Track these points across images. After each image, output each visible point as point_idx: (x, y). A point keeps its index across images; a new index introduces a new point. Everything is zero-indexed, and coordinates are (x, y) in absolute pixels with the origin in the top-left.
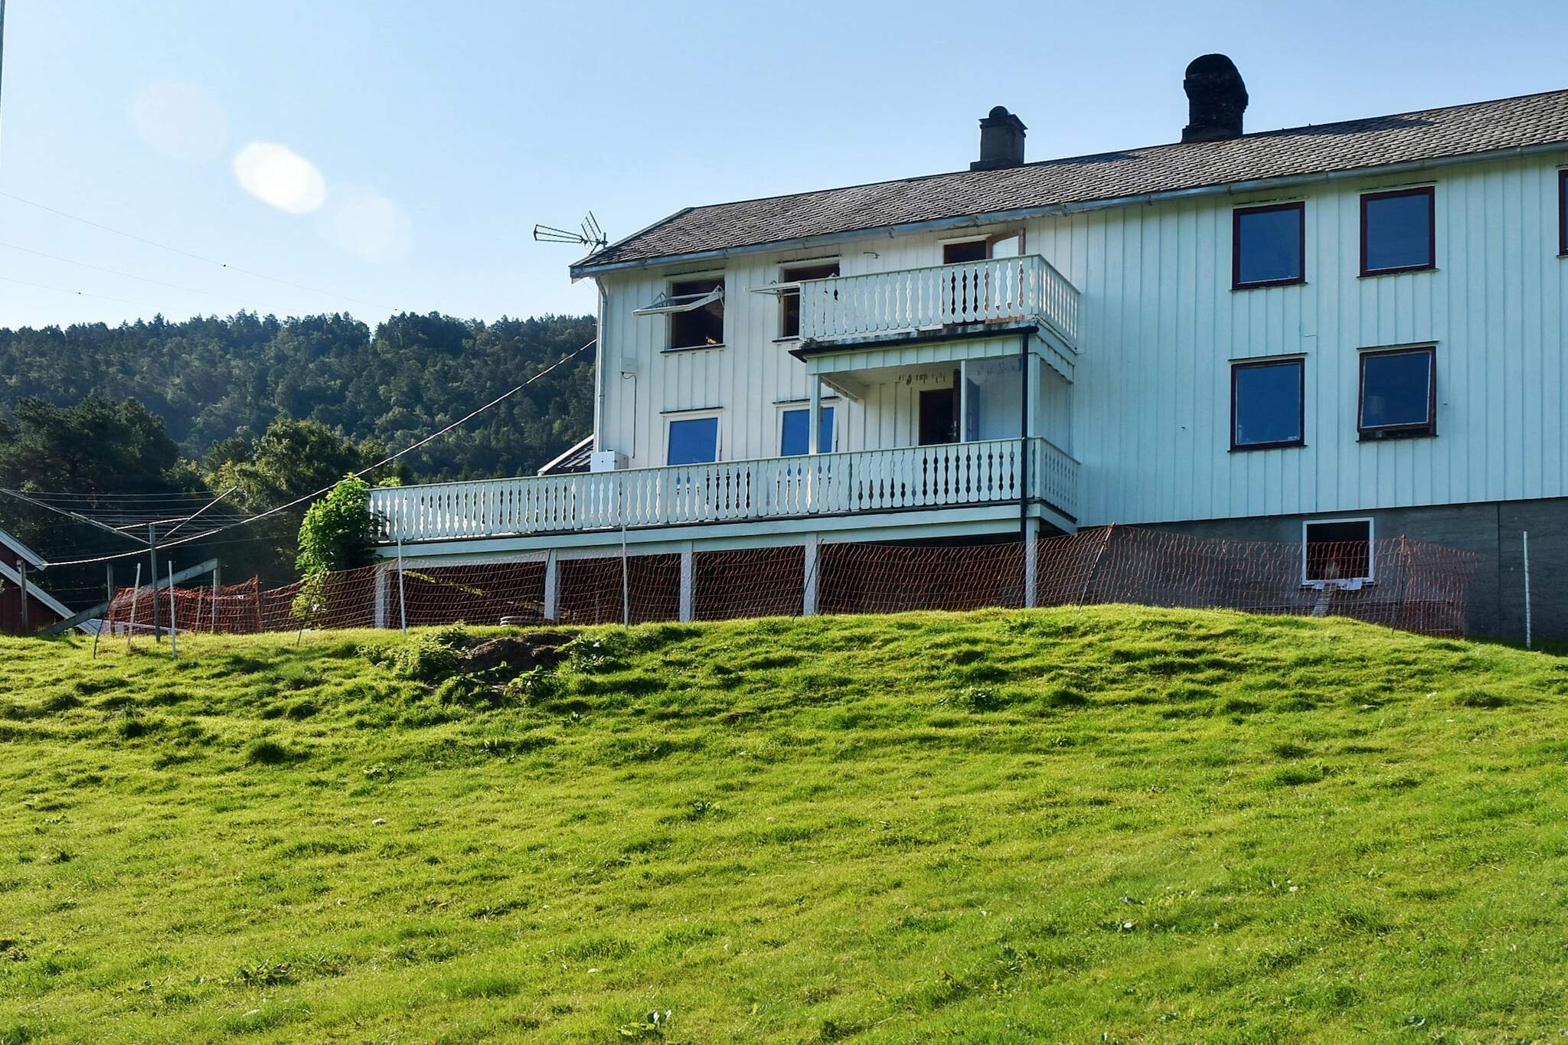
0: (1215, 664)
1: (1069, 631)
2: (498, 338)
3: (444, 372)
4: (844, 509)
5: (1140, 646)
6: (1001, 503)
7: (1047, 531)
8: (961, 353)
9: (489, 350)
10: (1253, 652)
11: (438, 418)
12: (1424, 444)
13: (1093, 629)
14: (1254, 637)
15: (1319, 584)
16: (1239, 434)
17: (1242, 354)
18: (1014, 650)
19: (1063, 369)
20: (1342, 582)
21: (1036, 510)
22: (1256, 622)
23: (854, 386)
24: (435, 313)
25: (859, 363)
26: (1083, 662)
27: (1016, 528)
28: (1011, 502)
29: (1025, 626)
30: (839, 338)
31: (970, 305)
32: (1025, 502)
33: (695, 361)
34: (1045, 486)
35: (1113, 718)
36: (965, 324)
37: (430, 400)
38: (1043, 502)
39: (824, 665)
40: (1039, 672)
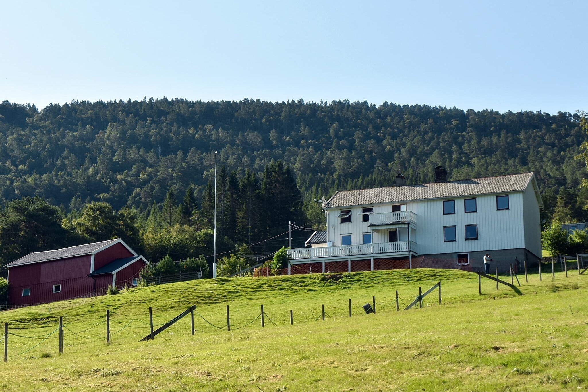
0: (438, 275)
1: (418, 272)
2: (47, 116)
3: (19, 139)
4: (378, 252)
5: (428, 273)
6: (405, 251)
7: (413, 257)
8: (397, 227)
9: (42, 124)
10: (443, 274)
11: (21, 167)
12: (476, 241)
13: (422, 271)
14: (444, 272)
15: (460, 264)
16: (445, 239)
17: (445, 225)
18: (411, 274)
19: (414, 228)
20: (464, 264)
21: (411, 253)
22: (445, 270)
23: (377, 231)
24: (7, 101)
25: (380, 228)
26: (421, 275)
27: (408, 256)
28: (407, 251)
29: (412, 271)
30: (376, 224)
31: (399, 219)
32: (409, 251)
33: (346, 225)
34: (412, 249)
35: (425, 281)
36: (398, 222)
37: (14, 156)
38: (412, 251)
39: (384, 277)
40: (415, 277)
